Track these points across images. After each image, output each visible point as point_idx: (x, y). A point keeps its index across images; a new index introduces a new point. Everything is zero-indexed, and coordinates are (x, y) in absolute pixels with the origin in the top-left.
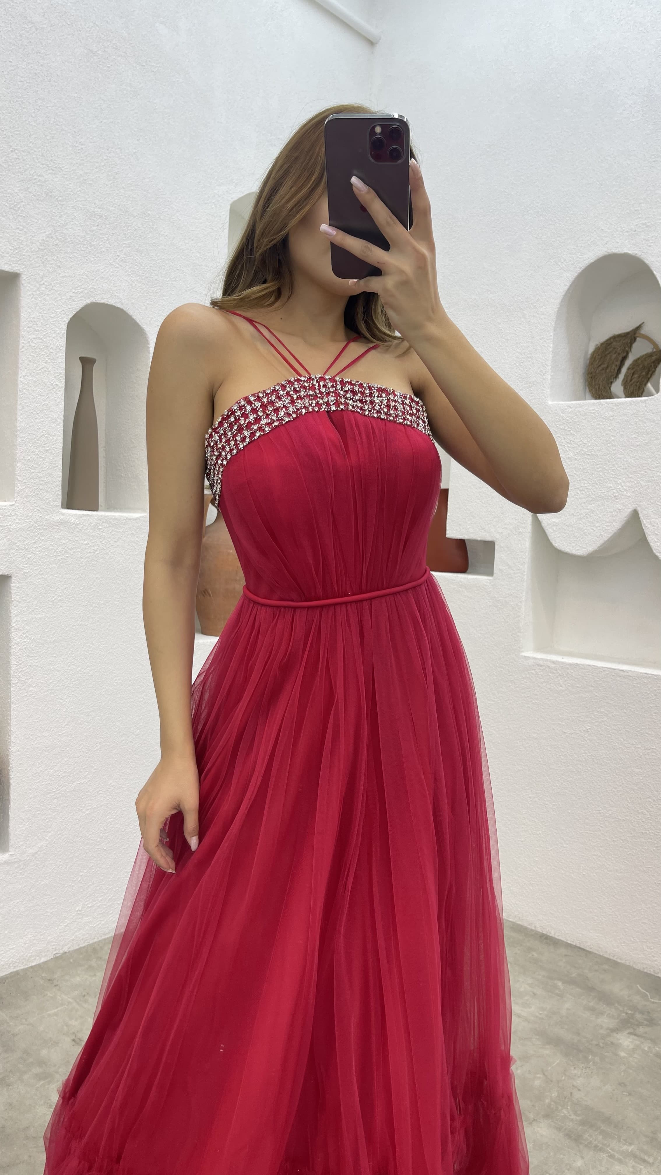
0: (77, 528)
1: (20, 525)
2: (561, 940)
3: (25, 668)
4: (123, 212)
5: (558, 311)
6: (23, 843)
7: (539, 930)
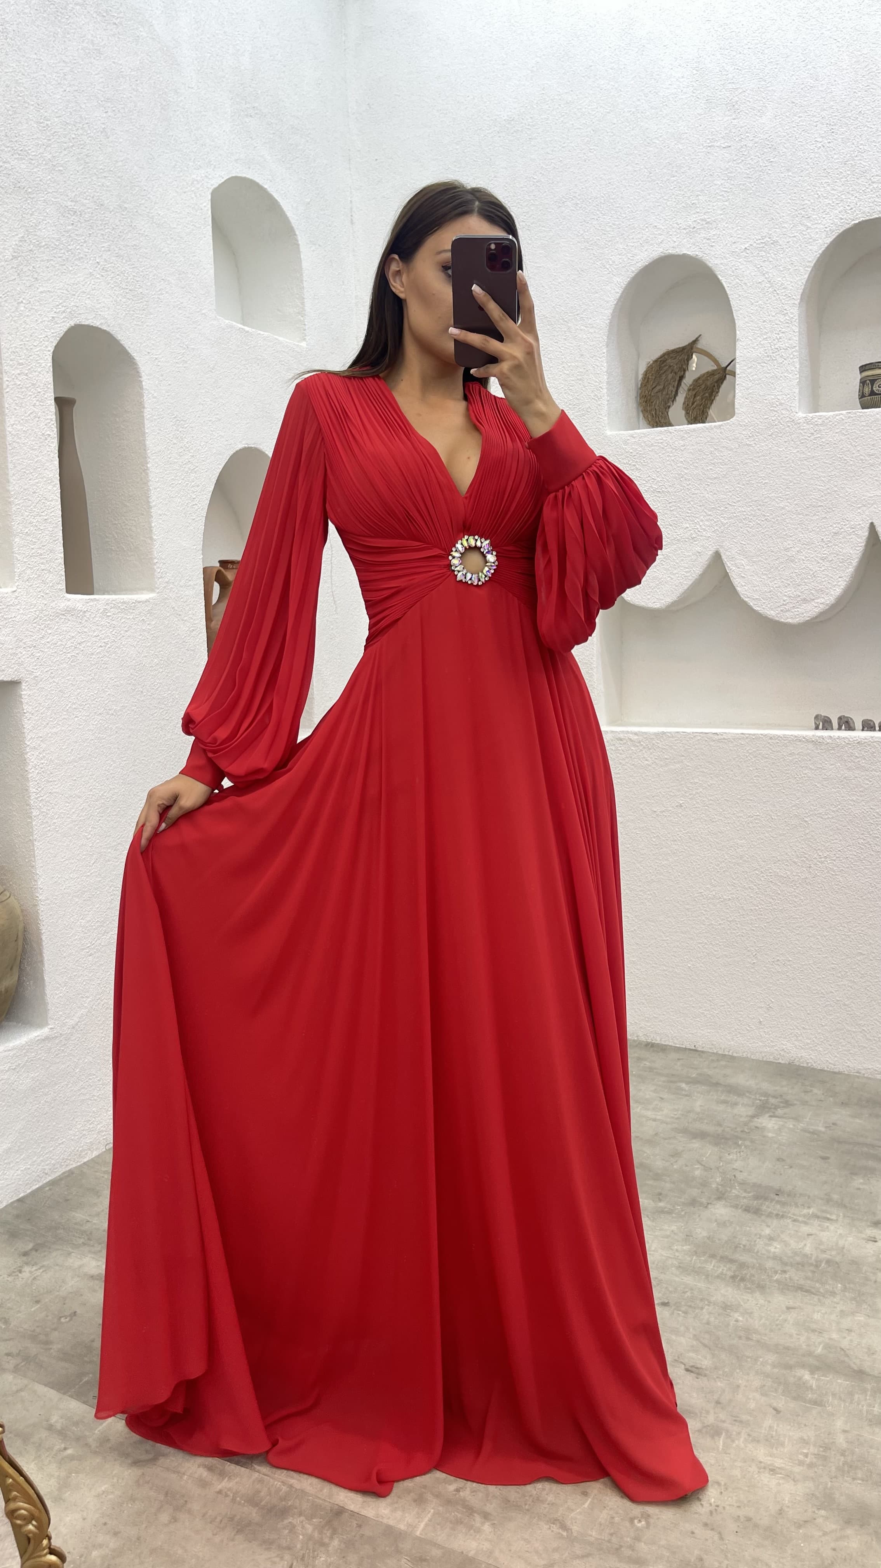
0: (85, 616)
1: (25, 617)
3: (45, 797)
4: (98, 206)
5: (610, 323)
6: (61, 1013)
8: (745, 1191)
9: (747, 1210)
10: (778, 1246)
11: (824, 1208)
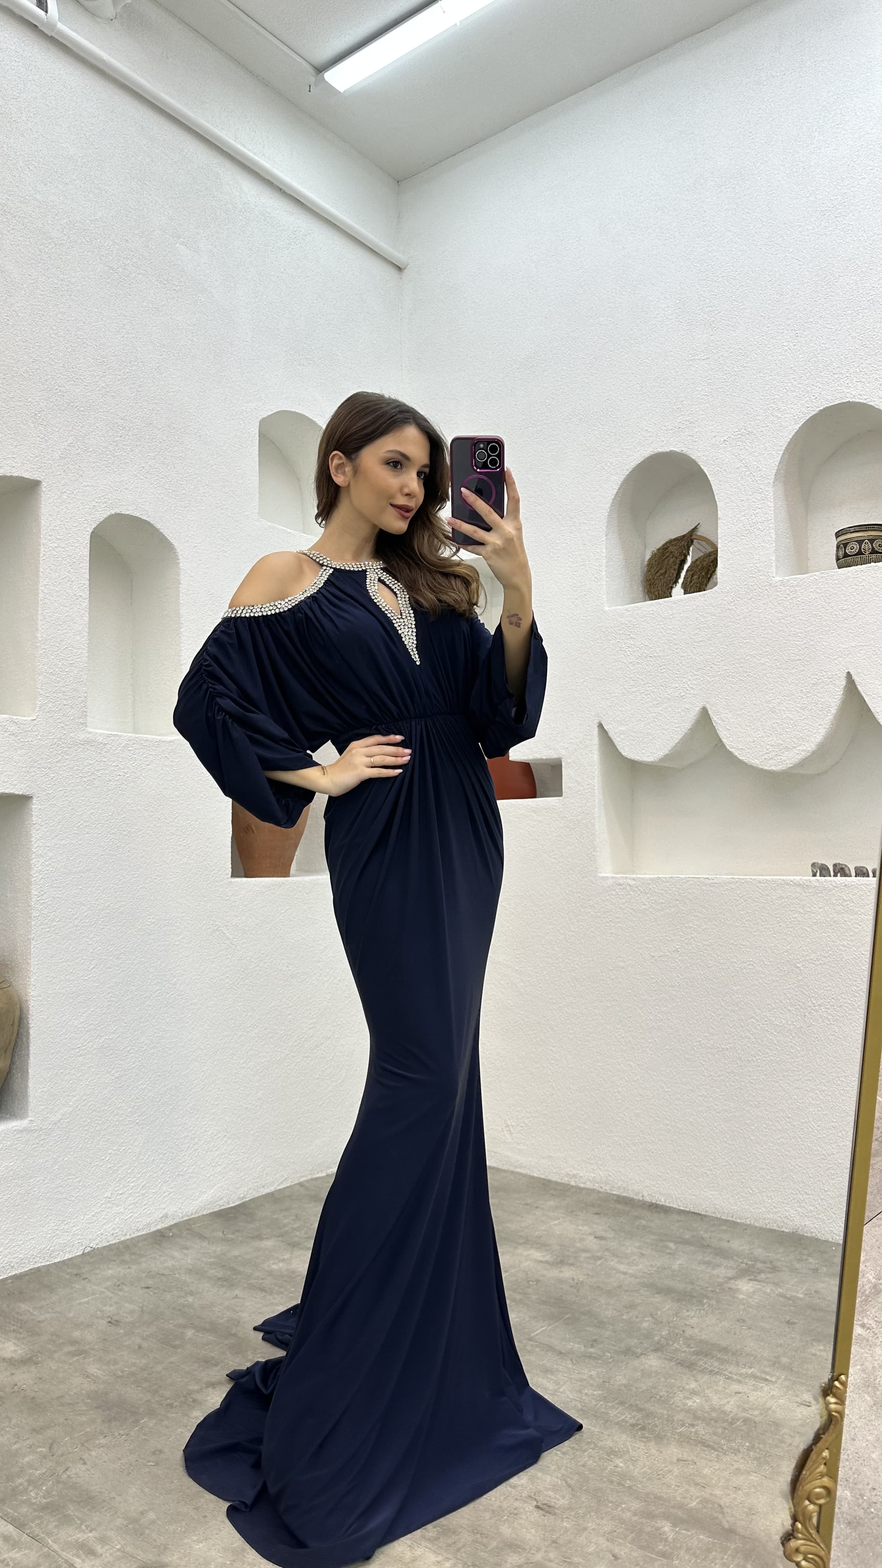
0: (105, 748)
2: (673, 1207)
3: (47, 901)
5: (609, 515)
6: (43, 1107)
7: (648, 1199)
8: (689, 1346)
9: (681, 1363)
10: (697, 1401)
11: (768, 1369)
